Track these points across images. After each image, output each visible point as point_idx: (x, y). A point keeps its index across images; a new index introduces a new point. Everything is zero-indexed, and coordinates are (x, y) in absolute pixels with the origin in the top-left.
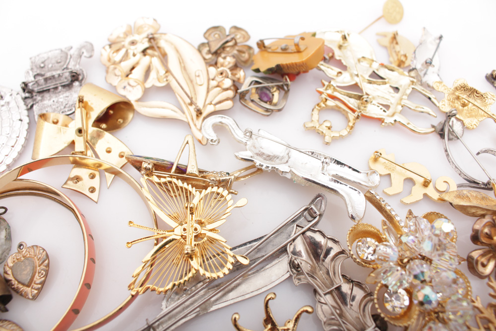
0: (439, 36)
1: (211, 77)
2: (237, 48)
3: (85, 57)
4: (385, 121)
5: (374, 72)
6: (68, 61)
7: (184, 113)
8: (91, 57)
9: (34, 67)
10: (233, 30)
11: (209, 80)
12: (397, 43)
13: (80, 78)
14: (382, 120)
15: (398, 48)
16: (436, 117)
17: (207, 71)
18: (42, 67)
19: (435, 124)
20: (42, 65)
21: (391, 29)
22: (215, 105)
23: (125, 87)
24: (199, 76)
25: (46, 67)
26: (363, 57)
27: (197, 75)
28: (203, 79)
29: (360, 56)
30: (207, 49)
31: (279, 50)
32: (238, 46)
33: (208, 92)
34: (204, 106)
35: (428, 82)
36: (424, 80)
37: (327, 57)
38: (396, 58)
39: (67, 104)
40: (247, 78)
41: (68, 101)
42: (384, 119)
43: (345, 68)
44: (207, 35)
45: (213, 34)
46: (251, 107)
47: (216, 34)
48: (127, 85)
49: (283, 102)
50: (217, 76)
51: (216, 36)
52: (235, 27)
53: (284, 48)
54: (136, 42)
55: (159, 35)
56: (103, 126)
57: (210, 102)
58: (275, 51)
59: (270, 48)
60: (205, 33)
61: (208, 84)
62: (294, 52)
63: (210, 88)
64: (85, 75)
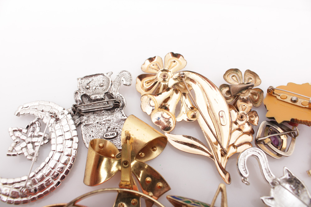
1: (234, 120)
2: (251, 91)
6: (109, 87)
9: (81, 88)
10: (248, 74)
11: (232, 122)
13: (121, 104)
17: (230, 113)
18: (88, 89)
20: (88, 87)
22: (237, 147)
24: (222, 117)
25: (91, 88)
27: (221, 115)
28: (226, 121)
30: (227, 89)
31: (288, 100)
32: (252, 89)
33: (231, 134)
34: (229, 147)
39: (109, 127)
41: (110, 125)
45: (231, 76)
46: (266, 151)
47: (233, 76)
48: (161, 116)
49: (292, 150)
50: (237, 120)
51: (233, 78)
52: (249, 71)
53: (294, 100)
54: (167, 75)
55: (187, 72)
56: (142, 154)
57: (233, 143)
58: (285, 100)
59: (279, 96)
60: (225, 75)
61: (231, 126)
62: (306, 108)
63: (232, 130)
64: (125, 103)
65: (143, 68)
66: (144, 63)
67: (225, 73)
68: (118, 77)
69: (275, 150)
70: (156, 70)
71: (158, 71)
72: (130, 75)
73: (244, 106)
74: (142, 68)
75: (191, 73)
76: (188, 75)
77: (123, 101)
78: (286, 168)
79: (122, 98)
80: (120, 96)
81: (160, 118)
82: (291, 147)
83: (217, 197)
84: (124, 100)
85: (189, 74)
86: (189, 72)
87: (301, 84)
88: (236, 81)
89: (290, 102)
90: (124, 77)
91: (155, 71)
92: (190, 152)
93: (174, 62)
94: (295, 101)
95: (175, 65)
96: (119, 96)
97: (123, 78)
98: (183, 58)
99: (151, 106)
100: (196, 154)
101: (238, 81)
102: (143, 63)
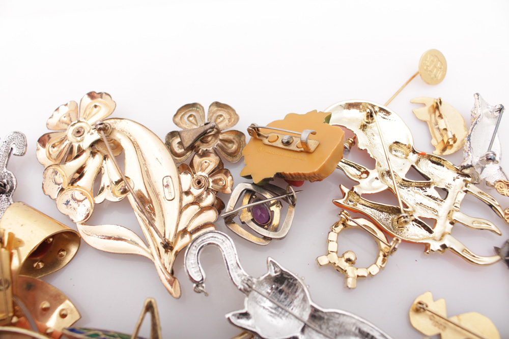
0: (498, 107)
1: (185, 189)
2: (221, 137)
3: (15, 155)
4: (432, 248)
5: (412, 166)
7: (148, 246)
8: (23, 154)
10: (215, 109)
11: (182, 192)
12: (440, 116)
13: (8, 187)
14: (427, 245)
15: (442, 124)
16: (500, 235)
17: (179, 178)
19: (499, 245)
21: (431, 94)
22: (191, 233)
23: (67, 203)
24: (167, 186)
26: (397, 143)
27: (165, 184)
28: (174, 192)
29: (391, 142)
30: (179, 140)
31: (279, 144)
32: (222, 133)
33: (181, 212)
34: (176, 235)
35: (487, 180)
36: (482, 177)
37: (347, 145)
38: (440, 139)
40: (235, 187)
42: (429, 245)
43: (372, 162)
44: (178, 119)
45: (186, 116)
46: (242, 235)
47: (191, 116)
48: (71, 198)
49: (287, 227)
50: (190, 188)
51: (191, 119)
52: (217, 104)
53: (286, 141)
54: (83, 130)
55: (112, 121)
56: (38, 265)
57: (183, 228)
58: (274, 144)
59: (267, 138)
60: (175, 116)
61: (181, 200)
62: (301, 151)
63: (183, 205)
64: (15, 183)
65: (49, 124)
66: (52, 116)
67: (175, 113)
68: (5, 143)
69: (258, 230)
70: (66, 124)
71: (68, 125)
72: (24, 138)
73: (206, 162)
74: (47, 124)
75: (119, 120)
76: (114, 124)
77: (12, 182)
78: (270, 259)
79: (12, 177)
80: (8, 174)
81: (69, 201)
82: (286, 222)
83: (142, 319)
84: (14, 179)
85: (116, 123)
86: (116, 120)
87: (304, 112)
88: (195, 123)
89: (282, 146)
90: (14, 142)
91: (65, 126)
92: (116, 252)
93: (96, 106)
94: (288, 143)
95: (98, 112)
96: (6, 174)
97: (12, 143)
98: (111, 98)
99: (56, 184)
100: (124, 254)
101: (197, 123)
102: (50, 116)
